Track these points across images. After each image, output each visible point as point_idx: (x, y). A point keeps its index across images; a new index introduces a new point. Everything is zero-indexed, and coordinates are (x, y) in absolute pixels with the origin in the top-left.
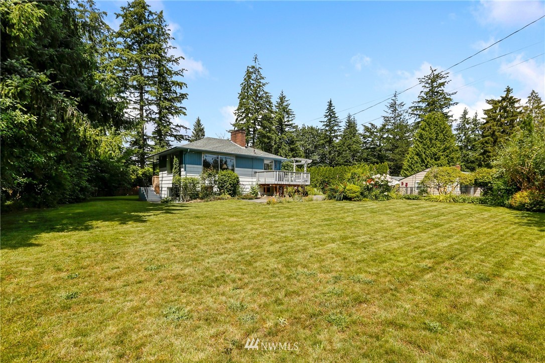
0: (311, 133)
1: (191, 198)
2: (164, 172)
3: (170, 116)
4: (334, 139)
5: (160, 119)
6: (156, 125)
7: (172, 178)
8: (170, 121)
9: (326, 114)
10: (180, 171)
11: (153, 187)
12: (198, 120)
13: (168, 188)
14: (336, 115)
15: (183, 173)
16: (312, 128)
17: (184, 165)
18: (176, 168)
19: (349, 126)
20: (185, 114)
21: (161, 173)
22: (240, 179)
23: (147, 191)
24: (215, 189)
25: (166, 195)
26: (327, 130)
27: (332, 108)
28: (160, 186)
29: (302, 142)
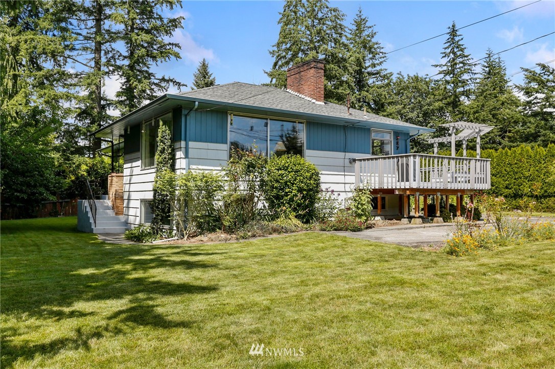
0: (416, 88)
1: (199, 226)
2: (134, 164)
3: (150, 61)
4: (462, 98)
5: (131, 67)
6: (123, 80)
7: (152, 177)
8: (150, 72)
9: (443, 51)
10: (173, 158)
11: (109, 199)
12: (204, 64)
13: (142, 201)
14: (466, 53)
15: (181, 163)
16: (416, 79)
17: (183, 143)
18: (162, 151)
19: (489, 73)
20: (177, 56)
21: (129, 165)
22: (323, 178)
23: (94, 209)
24: (261, 204)
25: (138, 219)
26: (448, 82)
27: (457, 39)
28: (126, 197)
29: (400, 107)
